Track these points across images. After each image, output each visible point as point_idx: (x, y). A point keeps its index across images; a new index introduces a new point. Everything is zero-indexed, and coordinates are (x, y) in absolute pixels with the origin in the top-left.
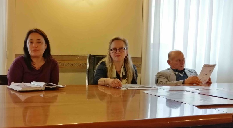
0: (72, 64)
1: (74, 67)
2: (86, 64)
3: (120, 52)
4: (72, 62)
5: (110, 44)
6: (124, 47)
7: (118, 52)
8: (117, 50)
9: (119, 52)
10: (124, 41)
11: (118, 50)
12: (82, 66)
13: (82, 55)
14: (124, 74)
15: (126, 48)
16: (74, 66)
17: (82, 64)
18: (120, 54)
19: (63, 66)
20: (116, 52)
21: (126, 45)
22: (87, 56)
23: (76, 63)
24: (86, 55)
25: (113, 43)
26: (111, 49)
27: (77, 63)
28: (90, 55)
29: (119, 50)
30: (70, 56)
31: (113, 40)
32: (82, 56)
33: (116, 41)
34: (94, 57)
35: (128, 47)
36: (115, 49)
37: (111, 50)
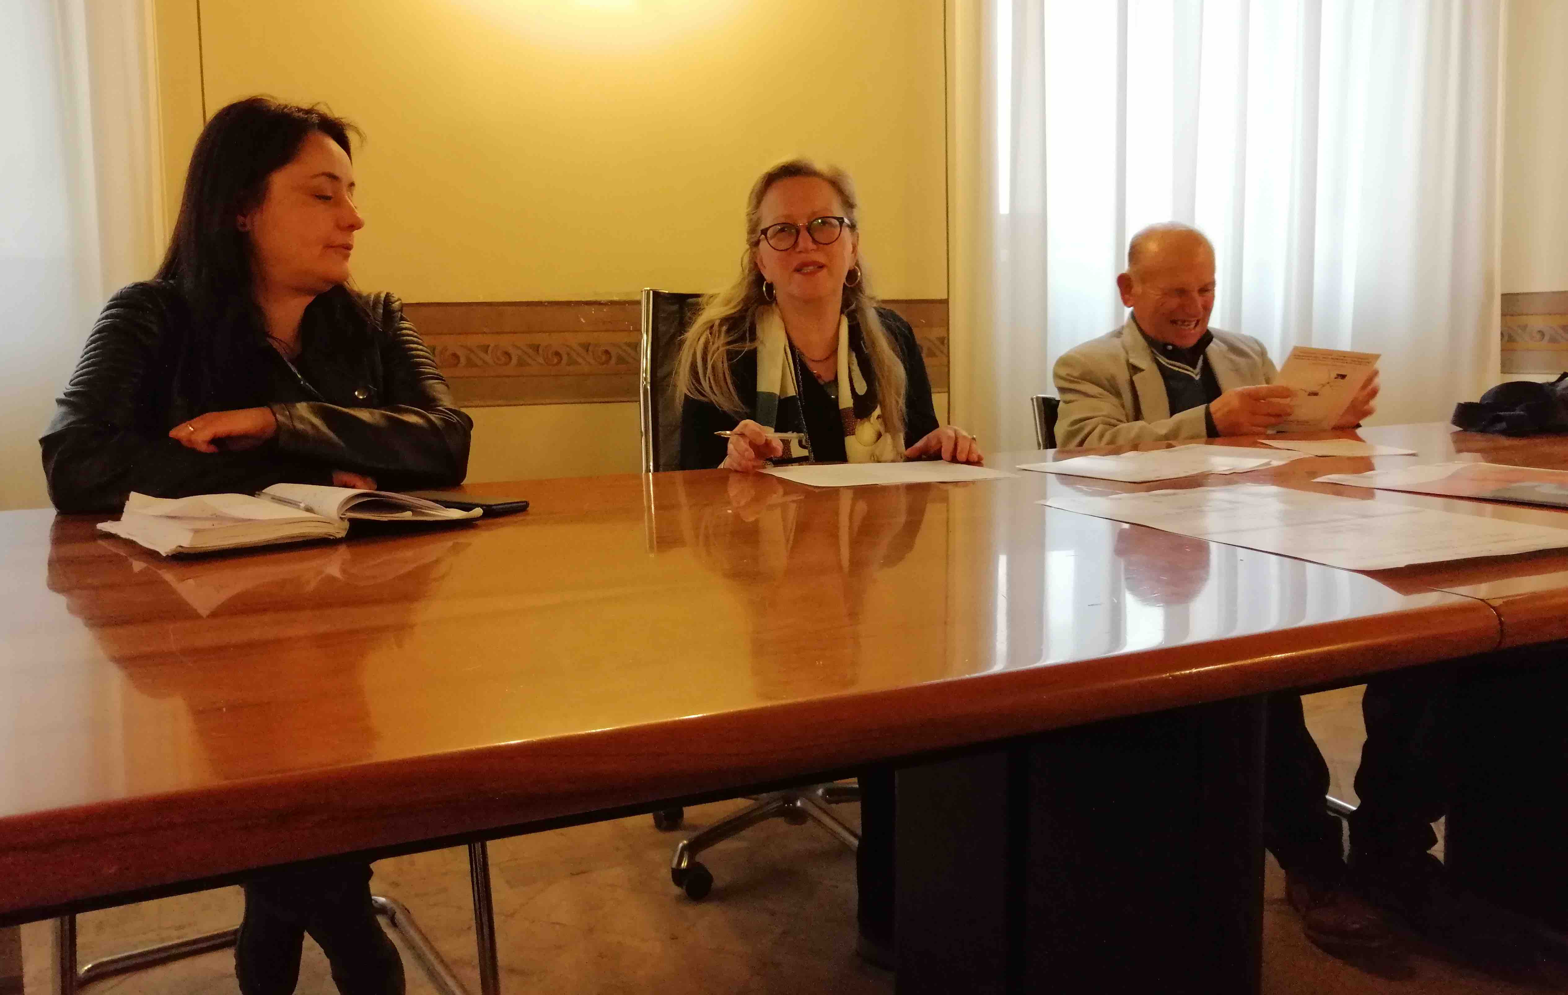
0: (557, 354)
1: (571, 368)
2: (636, 346)
3: (815, 241)
4: (554, 341)
5: (754, 202)
6: (837, 210)
7: (805, 241)
8: (798, 232)
9: (811, 245)
10: (836, 184)
11: (804, 234)
12: (613, 361)
13: (616, 298)
14: (862, 388)
15: (846, 220)
16: (572, 362)
17: (614, 352)
18: (820, 258)
19: (506, 364)
20: (796, 242)
21: (848, 204)
22: (639, 303)
23: (581, 345)
24: (637, 298)
25: (773, 197)
26: (763, 226)
27: (586, 347)
28: (656, 294)
29: (809, 229)
30: (540, 304)
31: (771, 179)
32: (613, 303)
33: (788, 183)
34: (675, 308)
35: (857, 214)
36: (787, 228)
37: (764, 232)
